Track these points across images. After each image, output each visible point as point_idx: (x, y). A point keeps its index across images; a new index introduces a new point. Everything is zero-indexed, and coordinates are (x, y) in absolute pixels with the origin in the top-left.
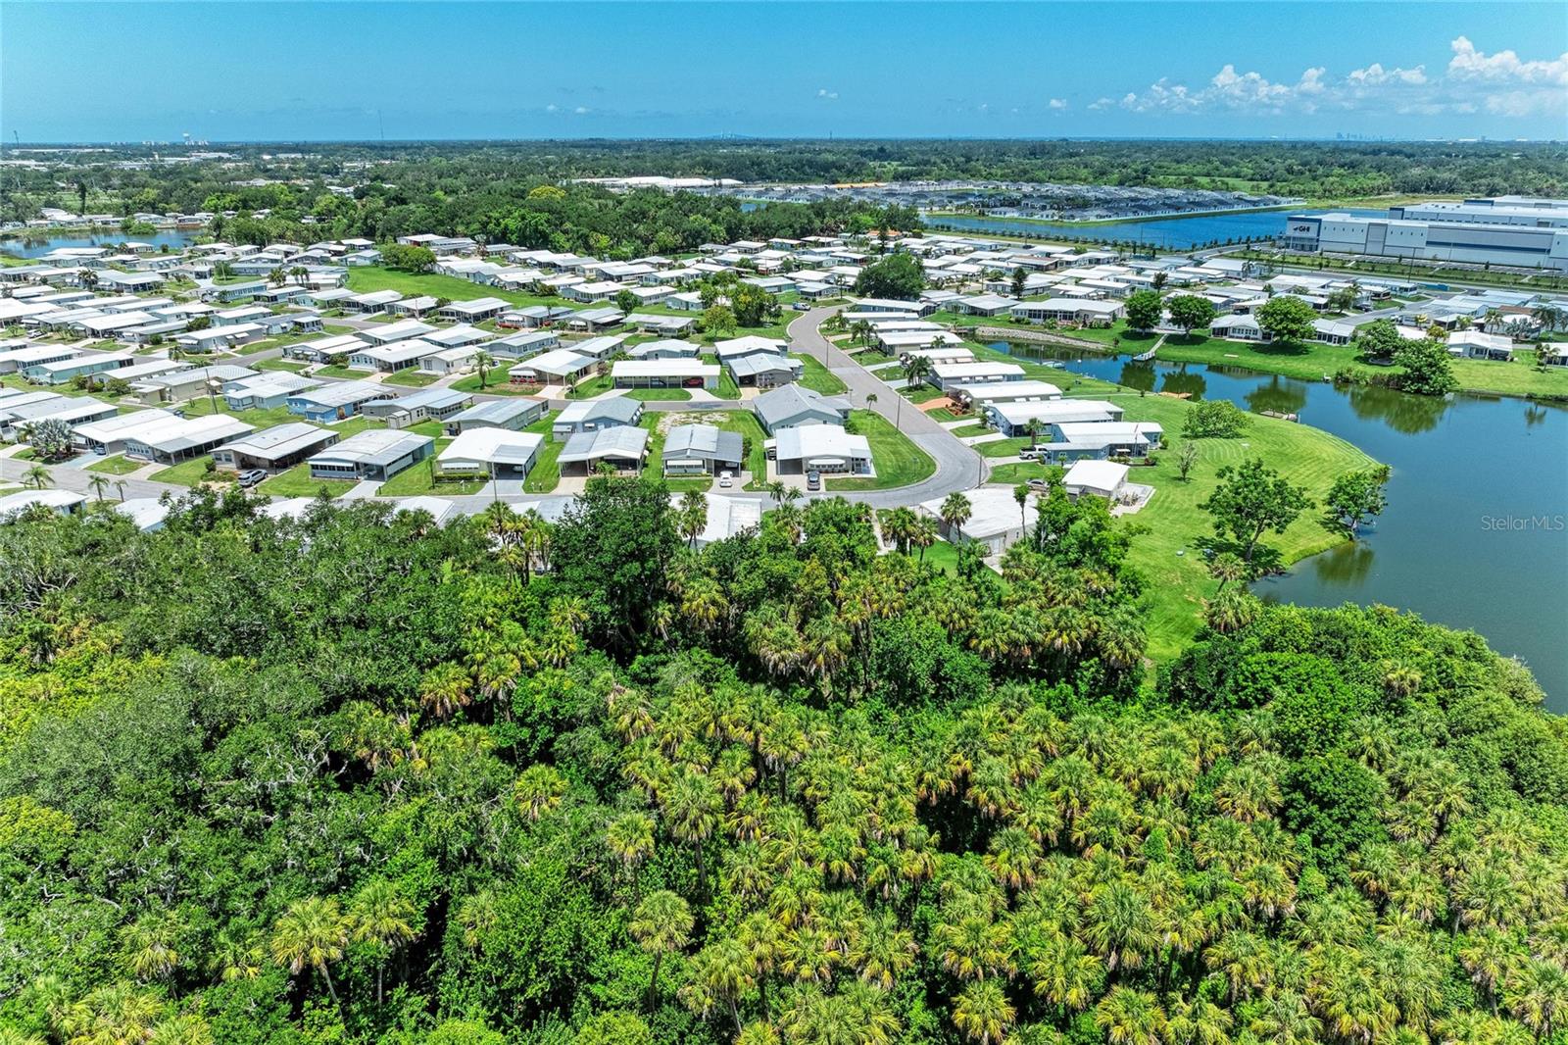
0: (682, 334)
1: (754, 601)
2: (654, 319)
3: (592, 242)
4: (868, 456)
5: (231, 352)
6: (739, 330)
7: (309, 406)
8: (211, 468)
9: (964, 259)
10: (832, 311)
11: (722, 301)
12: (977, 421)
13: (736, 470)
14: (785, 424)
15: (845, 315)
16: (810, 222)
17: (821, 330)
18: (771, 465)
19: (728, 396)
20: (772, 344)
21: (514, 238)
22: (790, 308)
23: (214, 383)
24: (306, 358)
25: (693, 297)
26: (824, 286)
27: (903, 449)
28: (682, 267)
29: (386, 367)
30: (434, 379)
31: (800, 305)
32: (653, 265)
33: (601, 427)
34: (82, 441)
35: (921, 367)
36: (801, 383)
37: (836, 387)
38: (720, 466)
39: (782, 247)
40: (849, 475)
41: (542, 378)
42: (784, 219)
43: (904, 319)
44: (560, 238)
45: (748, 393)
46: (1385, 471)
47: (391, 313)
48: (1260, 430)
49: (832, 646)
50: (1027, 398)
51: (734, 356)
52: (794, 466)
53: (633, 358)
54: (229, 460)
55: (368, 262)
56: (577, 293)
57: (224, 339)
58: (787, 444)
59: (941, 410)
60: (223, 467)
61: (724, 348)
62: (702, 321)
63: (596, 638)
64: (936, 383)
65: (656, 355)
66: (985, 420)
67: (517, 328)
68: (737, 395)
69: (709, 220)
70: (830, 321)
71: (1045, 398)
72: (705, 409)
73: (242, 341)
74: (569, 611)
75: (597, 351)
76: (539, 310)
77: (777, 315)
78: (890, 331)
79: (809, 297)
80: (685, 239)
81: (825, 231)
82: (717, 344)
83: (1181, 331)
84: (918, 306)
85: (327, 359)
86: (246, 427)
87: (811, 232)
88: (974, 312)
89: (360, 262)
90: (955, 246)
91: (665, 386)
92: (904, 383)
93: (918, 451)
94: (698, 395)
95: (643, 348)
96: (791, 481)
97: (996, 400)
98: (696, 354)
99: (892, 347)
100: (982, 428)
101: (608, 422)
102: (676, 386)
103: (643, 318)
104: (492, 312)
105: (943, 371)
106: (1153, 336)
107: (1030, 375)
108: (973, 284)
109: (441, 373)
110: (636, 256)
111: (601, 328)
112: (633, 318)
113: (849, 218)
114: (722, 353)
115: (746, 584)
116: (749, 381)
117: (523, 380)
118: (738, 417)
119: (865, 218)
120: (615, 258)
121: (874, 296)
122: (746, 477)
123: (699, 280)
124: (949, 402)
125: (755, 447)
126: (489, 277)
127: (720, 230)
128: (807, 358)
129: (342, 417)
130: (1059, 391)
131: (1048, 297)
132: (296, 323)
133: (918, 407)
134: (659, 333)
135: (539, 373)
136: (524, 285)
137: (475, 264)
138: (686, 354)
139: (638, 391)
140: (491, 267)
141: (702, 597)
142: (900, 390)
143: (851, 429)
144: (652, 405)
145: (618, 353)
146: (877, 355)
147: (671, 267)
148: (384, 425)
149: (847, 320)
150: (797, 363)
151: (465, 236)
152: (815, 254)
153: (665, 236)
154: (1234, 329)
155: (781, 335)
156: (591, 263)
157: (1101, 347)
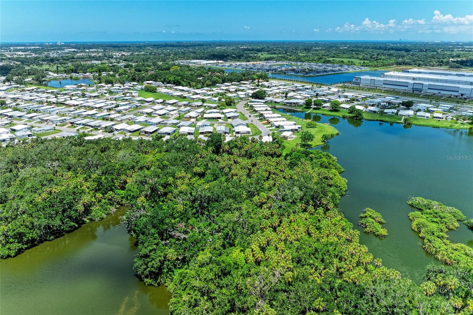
0: (215, 108)
1: (233, 148)
2: (209, 105)
3: (191, 84)
4: (250, 131)
5: (126, 112)
6: (227, 107)
7: (151, 123)
8: (140, 133)
9: (277, 88)
10: (245, 102)
11: (223, 100)
12: (270, 125)
13: (228, 134)
14: (236, 126)
15: (248, 103)
16: (242, 78)
17: (244, 107)
18: (234, 133)
19: (226, 121)
20: (234, 110)
21: (172, 82)
22: (237, 101)
23: (130, 119)
24: (143, 113)
25: (217, 99)
26: (244, 96)
27: (257, 130)
28: (213, 91)
29: (160, 115)
30: (170, 118)
31: (239, 101)
32: (206, 90)
33: (204, 126)
34: (114, 129)
35: (262, 115)
36: (239, 118)
37: (246, 119)
38: (226, 133)
39: (235, 85)
40: (247, 134)
41: (191, 117)
42: (235, 77)
43: (260, 104)
44: (184, 83)
45: (229, 120)
46: (339, 133)
47: (154, 103)
48: (320, 126)
49: (243, 153)
50: (280, 121)
51: (226, 113)
52: (238, 133)
53: (207, 113)
54: (143, 132)
55: (140, 89)
56: (191, 98)
57: (124, 109)
58: (237, 129)
59: (265, 123)
60: (142, 133)
61: (224, 111)
62: (219, 105)
63: (213, 152)
64: (264, 118)
65: (211, 113)
66: (272, 125)
67: (181, 106)
68: (227, 121)
69: (218, 78)
70: (245, 104)
71: (283, 121)
72: (222, 123)
73: (127, 110)
74: (210, 149)
75: (200, 112)
76: (186, 102)
77: (235, 103)
78: (257, 107)
79: (241, 99)
80: (212, 83)
81: (245, 80)
82: (223, 110)
83: (316, 107)
84: (264, 101)
85: (147, 113)
86: (142, 127)
87: (242, 80)
88: (276, 102)
89: (138, 89)
90: (275, 84)
91: (214, 119)
92: (259, 118)
93: (259, 130)
94: (220, 120)
95: (208, 111)
96: (237, 135)
97: (274, 121)
98: (219, 112)
99: (257, 111)
100: (271, 126)
101: (206, 126)
102: (216, 119)
103: (207, 104)
104: (175, 103)
105: (266, 116)
106: (311, 108)
107: (282, 116)
108: (277, 95)
109: (171, 116)
110: (202, 88)
111: (199, 107)
112: (205, 104)
113: (251, 76)
114: (224, 112)
115: (232, 145)
116: (229, 118)
117: (187, 118)
118: (228, 125)
119: (255, 77)
120: (197, 89)
121: (255, 99)
122: (230, 135)
123: (217, 94)
124: (266, 121)
125: (231, 130)
126: (171, 94)
127: (220, 80)
128: (241, 113)
129: (157, 125)
130: (286, 120)
131: (292, 99)
132: (136, 106)
133: (261, 123)
134: (211, 108)
135: (190, 116)
136: (179, 96)
137: (166, 90)
138: (217, 112)
139: (209, 120)
140: (170, 91)
141: (227, 147)
142: (258, 120)
143: (248, 127)
144: (213, 122)
145: (203, 112)
146: (254, 112)
147: (210, 91)
148: (165, 126)
149: (249, 105)
150: (238, 114)
151: (160, 82)
152: (243, 87)
153: (208, 82)
154: (327, 106)
155: (235, 108)
156: (192, 90)
157: (300, 110)
